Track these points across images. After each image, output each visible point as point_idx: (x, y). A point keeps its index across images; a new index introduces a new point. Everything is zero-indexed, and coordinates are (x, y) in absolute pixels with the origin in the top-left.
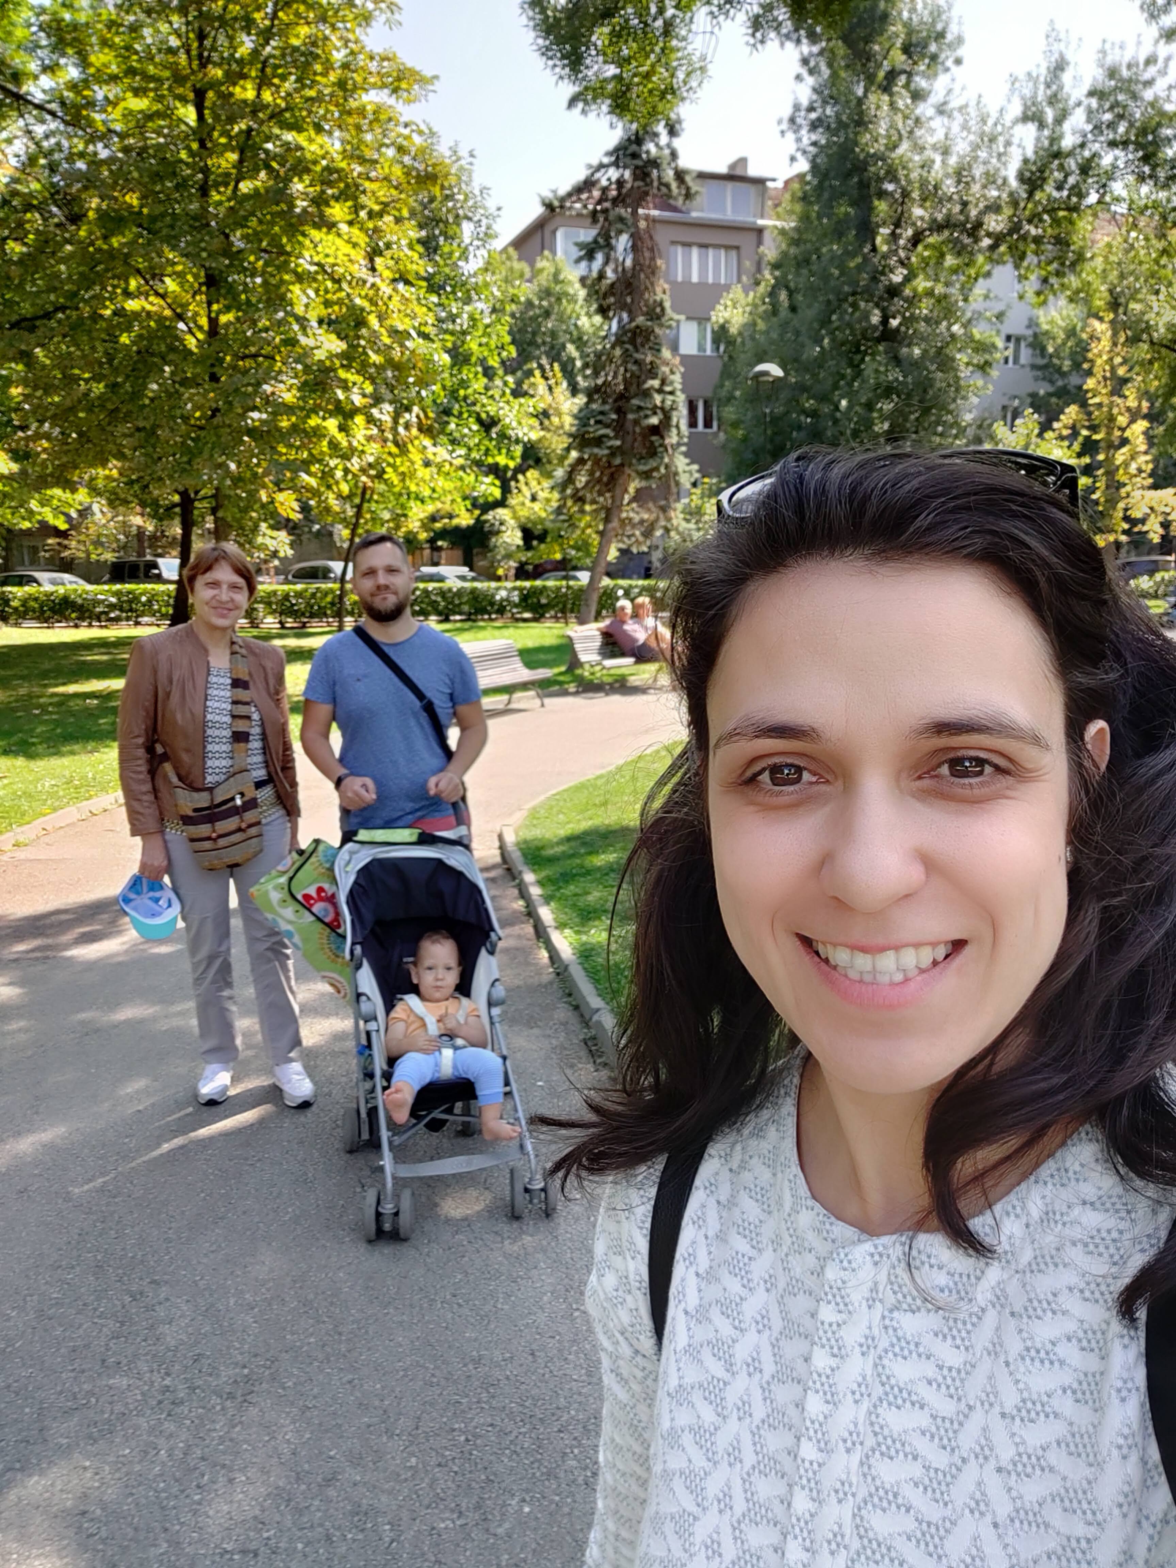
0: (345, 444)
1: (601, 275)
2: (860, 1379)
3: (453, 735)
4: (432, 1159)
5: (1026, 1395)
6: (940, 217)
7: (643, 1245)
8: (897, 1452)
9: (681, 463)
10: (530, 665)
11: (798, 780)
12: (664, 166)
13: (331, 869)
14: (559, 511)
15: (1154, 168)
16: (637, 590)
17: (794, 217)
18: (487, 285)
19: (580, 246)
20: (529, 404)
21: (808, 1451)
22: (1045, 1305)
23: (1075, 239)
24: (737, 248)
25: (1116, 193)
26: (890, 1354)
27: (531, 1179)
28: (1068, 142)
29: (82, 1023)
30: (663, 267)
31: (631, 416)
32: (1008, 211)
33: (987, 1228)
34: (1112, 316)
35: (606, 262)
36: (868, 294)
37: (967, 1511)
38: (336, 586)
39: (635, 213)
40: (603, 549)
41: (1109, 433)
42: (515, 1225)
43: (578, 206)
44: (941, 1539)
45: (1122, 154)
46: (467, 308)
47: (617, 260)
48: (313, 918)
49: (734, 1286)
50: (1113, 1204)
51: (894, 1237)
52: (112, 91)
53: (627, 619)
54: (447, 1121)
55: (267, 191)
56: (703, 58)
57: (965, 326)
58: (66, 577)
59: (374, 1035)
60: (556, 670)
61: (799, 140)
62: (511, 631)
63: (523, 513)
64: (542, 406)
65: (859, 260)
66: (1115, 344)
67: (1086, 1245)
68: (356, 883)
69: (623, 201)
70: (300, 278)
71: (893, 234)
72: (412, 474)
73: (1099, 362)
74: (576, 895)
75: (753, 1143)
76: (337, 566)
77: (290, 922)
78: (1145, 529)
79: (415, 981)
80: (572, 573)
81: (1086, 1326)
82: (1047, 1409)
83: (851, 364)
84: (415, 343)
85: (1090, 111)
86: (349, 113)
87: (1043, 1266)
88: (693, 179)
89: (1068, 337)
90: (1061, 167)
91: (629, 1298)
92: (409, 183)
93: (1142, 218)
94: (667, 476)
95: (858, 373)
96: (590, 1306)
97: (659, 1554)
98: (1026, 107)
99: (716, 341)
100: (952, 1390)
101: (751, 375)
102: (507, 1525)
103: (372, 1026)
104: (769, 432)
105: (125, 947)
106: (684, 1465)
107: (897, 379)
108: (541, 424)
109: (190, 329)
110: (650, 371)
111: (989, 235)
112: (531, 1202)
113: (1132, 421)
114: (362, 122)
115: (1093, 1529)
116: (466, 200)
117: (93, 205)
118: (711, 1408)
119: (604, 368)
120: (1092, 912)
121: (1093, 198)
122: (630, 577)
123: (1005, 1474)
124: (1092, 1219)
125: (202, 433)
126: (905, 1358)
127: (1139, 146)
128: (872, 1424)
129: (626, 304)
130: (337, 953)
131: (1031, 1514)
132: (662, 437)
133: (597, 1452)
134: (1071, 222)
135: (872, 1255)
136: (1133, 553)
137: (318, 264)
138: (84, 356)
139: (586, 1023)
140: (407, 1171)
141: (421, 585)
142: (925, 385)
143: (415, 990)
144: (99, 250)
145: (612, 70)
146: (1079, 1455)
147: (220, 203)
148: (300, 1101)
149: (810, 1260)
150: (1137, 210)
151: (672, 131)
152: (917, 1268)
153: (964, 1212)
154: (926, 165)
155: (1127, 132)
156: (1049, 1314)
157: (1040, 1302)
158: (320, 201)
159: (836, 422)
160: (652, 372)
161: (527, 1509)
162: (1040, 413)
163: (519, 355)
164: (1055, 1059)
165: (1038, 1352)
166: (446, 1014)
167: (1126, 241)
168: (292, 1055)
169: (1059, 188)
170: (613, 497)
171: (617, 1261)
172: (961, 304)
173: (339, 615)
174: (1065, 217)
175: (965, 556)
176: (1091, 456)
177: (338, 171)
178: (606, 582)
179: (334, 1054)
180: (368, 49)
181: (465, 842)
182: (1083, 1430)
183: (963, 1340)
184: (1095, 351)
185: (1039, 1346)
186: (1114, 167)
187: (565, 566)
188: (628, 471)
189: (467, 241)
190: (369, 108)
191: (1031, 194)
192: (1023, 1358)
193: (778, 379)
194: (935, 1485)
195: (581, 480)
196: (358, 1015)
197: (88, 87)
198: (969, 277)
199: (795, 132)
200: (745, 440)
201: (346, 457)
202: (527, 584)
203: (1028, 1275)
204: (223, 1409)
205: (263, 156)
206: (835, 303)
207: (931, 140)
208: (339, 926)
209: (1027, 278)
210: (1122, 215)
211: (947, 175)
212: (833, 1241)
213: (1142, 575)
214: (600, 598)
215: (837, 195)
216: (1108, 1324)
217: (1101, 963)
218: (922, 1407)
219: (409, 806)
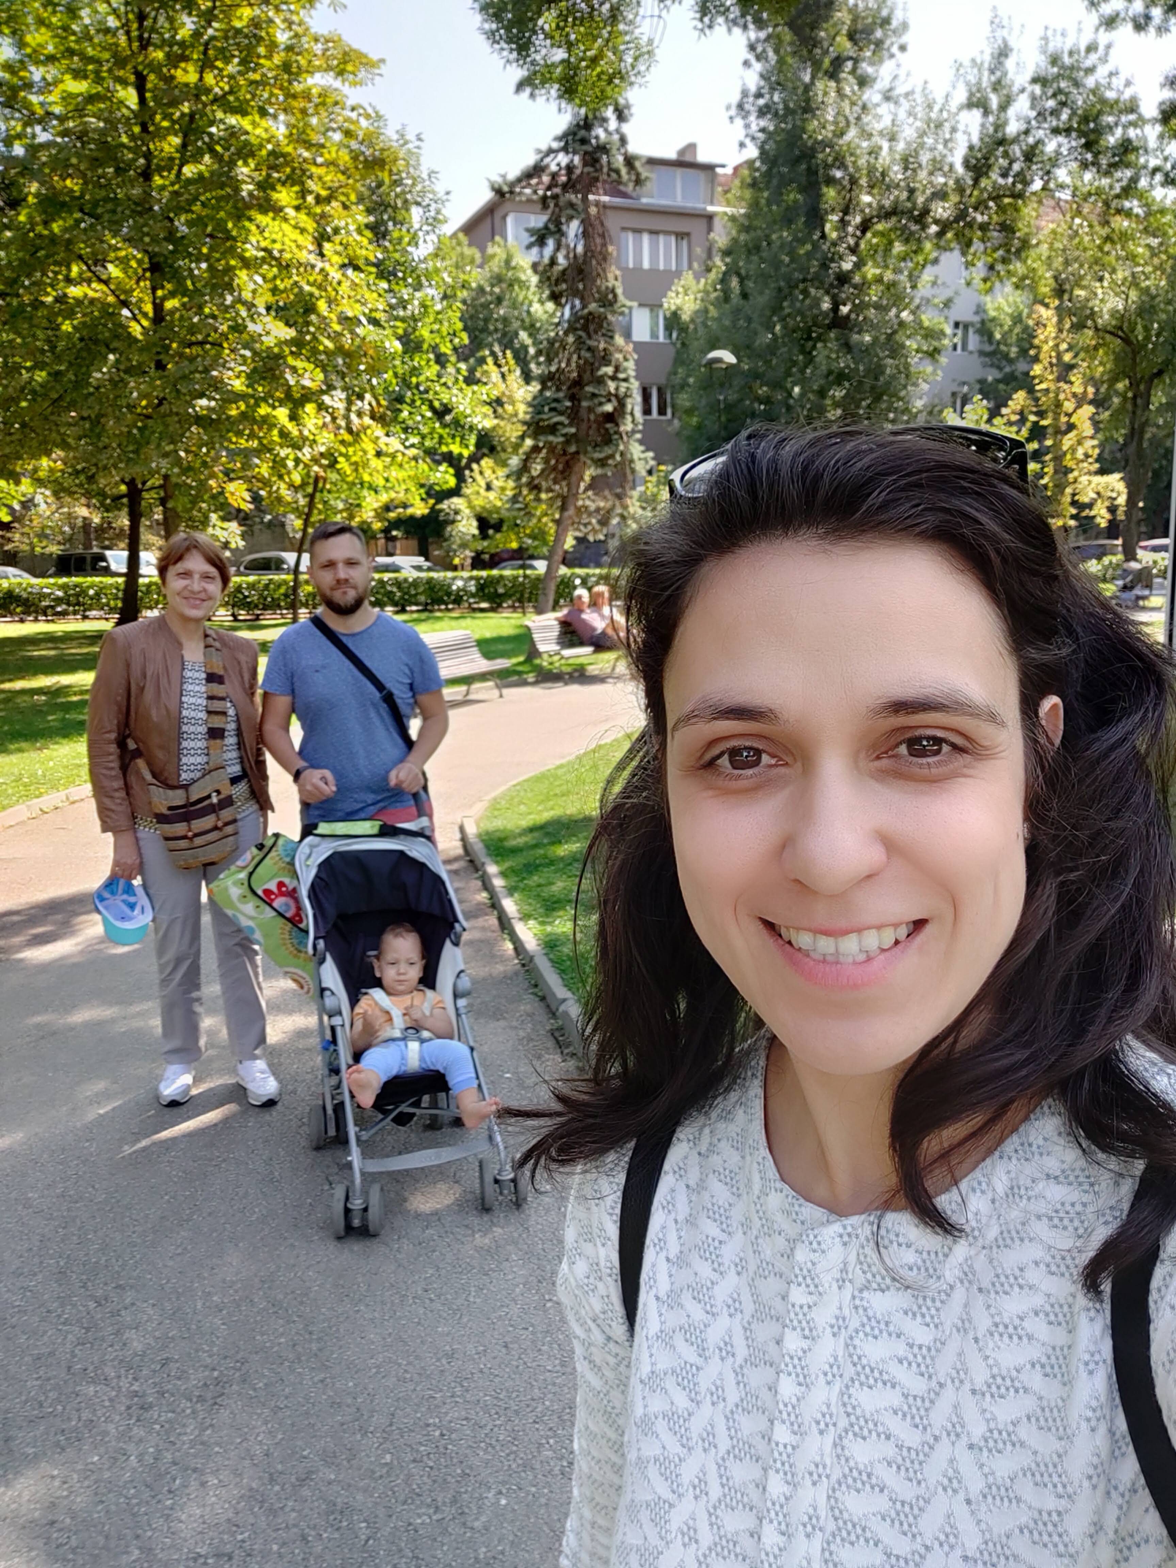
0: (295, 433)
1: (553, 262)
2: (832, 1360)
3: (414, 726)
4: (400, 1153)
5: (995, 1370)
6: (887, 203)
7: (613, 1231)
8: (870, 1432)
9: (636, 450)
10: (488, 655)
11: (757, 763)
12: (614, 151)
13: (292, 864)
14: (514, 499)
15: (1096, 155)
16: (594, 579)
17: (743, 204)
18: (437, 271)
19: (531, 231)
20: (483, 392)
21: (782, 1434)
22: (1012, 1280)
23: (1020, 225)
24: (688, 234)
25: (1060, 180)
26: (861, 1334)
27: (500, 1172)
28: (1013, 128)
29: (38, 1026)
30: (615, 254)
31: (585, 404)
32: (954, 198)
33: (953, 1205)
34: (1057, 302)
35: (558, 248)
36: (818, 280)
37: (940, 1489)
38: (290, 577)
39: (585, 199)
40: (559, 538)
41: (1056, 419)
42: (486, 1218)
43: (528, 191)
44: (915, 1518)
45: (1065, 141)
46: (418, 295)
47: (568, 246)
48: (274, 914)
49: (705, 1270)
50: (1077, 1177)
51: (863, 1217)
52: (51, 72)
53: (585, 607)
54: (414, 1115)
55: (212, 173)
56: (650, 42)
57: (913, 312)
58: (10, 570)
59: (339, 1030)
60: (515, 660)
61: (747, 126)
62: (468, 622)
63: (478, 502)
64: (495, 393)
65: (808, 247)
66: (1060, 331)
67: (1051, 1219)
68: (317, 876)
69: (573, 186)
70: (246, 263)
71: (842, 220)
72: (366, 465)
73: (1045, 348)
74: (539, 886)
75: (721, 1125)
76: (290, 557)
77: (251, 918)
78: (1092, 513)
79: (378, 975)
80: (529, 562)
81: (1053, 1300)
82: (1017, 1384)
83: (803, 351)
84: (365, 330)
85: (1033, 98)
86: (294, 97)
87: (1009, 1241)
88: (643, 165)
89: (1015, 324)
90: (1006, 155)
91: (600, 1285)
92: (356, 168)
93: (1086, 205)
94: (622, 463)
95: (810, 360)
96: (563, 1295)
97: (634, 1542)
98: (971, 94)
99: (668, 328)
100: (923, 1368)
101: (704, 362)
102: (483, 1519)
103: (337, 1021)
104: (723, 419)
105: (80, 948)
106: (658, 1451)
107: (848, 367)
108: (495, 412)
109: (134, 315)
110: (604, 358)
111: (936, 222)
112: (501, 1193)
113: (1079, 406)
114: (308, 105)
115: (1063, 1502)
116: (414, 185)
117: (33, 190)
118: (685, 1393)
119: (557, 355)
120: (1050, 889)
121: (1037, 185)
122: (586, 566)
123: (976, 1451)
124: (1056, 1193)
125: (150, 422)
126: (876, 1337)
127: (1081, 133)
128: (844, 1405)
129: (578, 290)
130: (299, 948)
131: (1003, 1490)
132: (617, 425)
133: (572, 1441)
134: (1017, 210)
135: (841, 1236)
136: (1081, 538)
137: (265, 250)
138: (25, 344)
139: (553, 1014)
140: (375, 1166)
141: (377, 576)
142: (877, 371)
143: (378, 983)
144: (40, 236)
145: (560, 54)
146: (1049, 1429)
147: (163, 188)
148: (265, 1099)
149: (780, 1242)
150: (1082, 197)
151: (621, 116)
152: (886, 1248)
153: (931, 1190)
154: (874, 152)
155: (1070, 119)
156: (1016, 1289)
157: (1007, 1277)
158: (266, 186)
159: (789, 408)
160: (606, 359)
161: (503, 1502)
162: (988, 400)
163: (471, 342)
164: (1017, 1035)
165: (1006, 1327)
166: (412, 1006)
167: (1070, 228)
168: (257, 1052)
169: (1004, 175)
170: (568, 485)
171: (588, 1248)
172: (909, 290)
173: (293, 607)
174: (1010, 204)
175: (918, 534)
176: (1040, 442)
177: (284, 155)
178: (563, 570)
179: (299, 1052)
180: (313, 31)
181: (427, 833)
182: (1053, 1404)
183: (932, 1317)
184: (1042, 337)
185: (1007, 1321)
186: (1058, 153)
187: (521, 556)
188: (582, 458)
189: (416, 226)
190: (314, 91)
191: (976, 181)
192: (992, 1334)
193: (731, 366)
194: (908, 1464)
195: (537, 468)
196: (322, 1010)
197: (25, 68)
198: (918, 263)
199: (744, 118)
200: (699, 427)
201: (297, 447)
202: (484, 573)
203: (995, 1249)
204: (193, 1412)
205: (207, 139)
206: (786, 291)
207: (878, 126)
208: (301, 921)
209: (974, 265)
210: (1066, 202)
211: (893, 161)
212: (803, 1223)
213: (1090, 558)
214: (558, 587)
215: (785, 182)
216: (1074, 1297)
217: (1059, 938)
218: (893, 1386)
219: (370, 798)
